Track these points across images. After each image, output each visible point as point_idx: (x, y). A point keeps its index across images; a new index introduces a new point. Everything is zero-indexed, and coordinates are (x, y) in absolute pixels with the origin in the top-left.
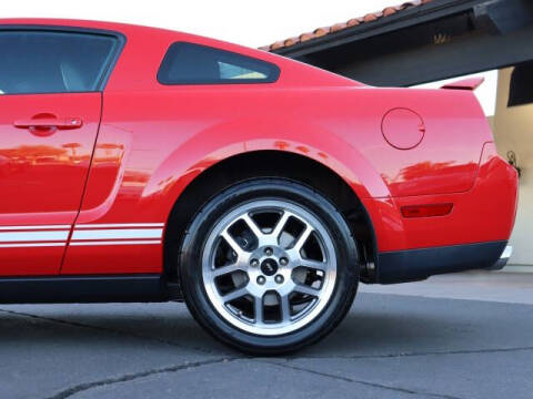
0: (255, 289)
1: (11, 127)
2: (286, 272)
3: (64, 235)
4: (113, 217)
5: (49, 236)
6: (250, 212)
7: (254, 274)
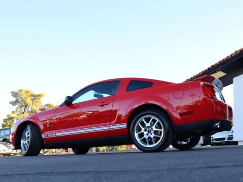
0: (146, 137)
1: (97, 106)
2: (152, 132)
3: (108, 128)
4: (116, 123)
5: (104, 128)
6: (144, 119)
7: (146, 133)
